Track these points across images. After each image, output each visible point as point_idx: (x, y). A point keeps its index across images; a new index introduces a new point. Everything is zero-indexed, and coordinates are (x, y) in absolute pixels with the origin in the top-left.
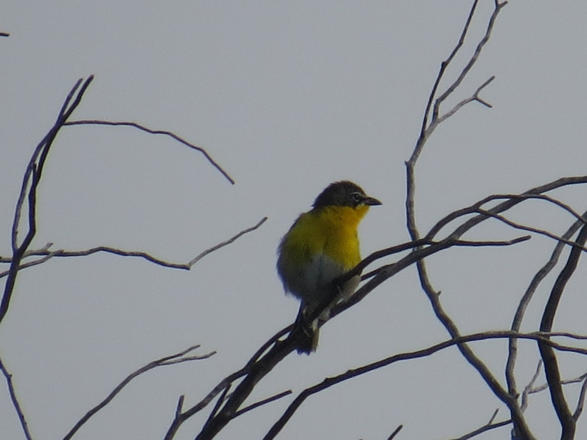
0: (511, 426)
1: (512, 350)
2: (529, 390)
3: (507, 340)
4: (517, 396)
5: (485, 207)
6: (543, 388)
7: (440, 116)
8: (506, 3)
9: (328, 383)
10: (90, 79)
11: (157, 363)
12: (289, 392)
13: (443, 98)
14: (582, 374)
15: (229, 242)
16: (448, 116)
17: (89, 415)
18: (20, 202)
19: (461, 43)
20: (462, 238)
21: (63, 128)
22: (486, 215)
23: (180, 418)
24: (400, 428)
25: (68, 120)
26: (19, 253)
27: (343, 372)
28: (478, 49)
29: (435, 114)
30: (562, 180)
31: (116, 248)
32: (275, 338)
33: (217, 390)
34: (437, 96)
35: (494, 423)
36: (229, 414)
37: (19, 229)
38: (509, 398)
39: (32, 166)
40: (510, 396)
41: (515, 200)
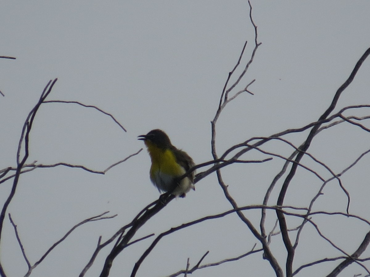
0: (263, 251)
1: (263, 214)
2: (272, 234)
3: (261, 210)
4: (266, 237)
5: (250, 143)
6: (279, 233)
7: (228, 99)
8: (261, 43)
9: (173, 230)
10: (56, 80)
11: (88, 220)
12: (153, 235)
13: (230, 90)
14: (297, 227)
15: (124, 161)
16: (232, 99)
17: (55, 245)
18: (21, 140)
19: (239, 63)
20: (239, 159)
21: (42, 104)
22: (251, 147)
23: (100, 247)
24: (208, 252)
25: (45, 100)
26: (20, 166)
27: (180, 225)
28: (247, 66)
29: (226, 98)
30: (288, 130)
31: (68, 163)
32: (146, 208)
33: (118, 233)
34: (227, 89)
35: (254, 250)
36: (123, 245)
37: (20, 154)
38: (262, 238)
39: (27, 123)
40: (262, 237)
41: (265, 140)
